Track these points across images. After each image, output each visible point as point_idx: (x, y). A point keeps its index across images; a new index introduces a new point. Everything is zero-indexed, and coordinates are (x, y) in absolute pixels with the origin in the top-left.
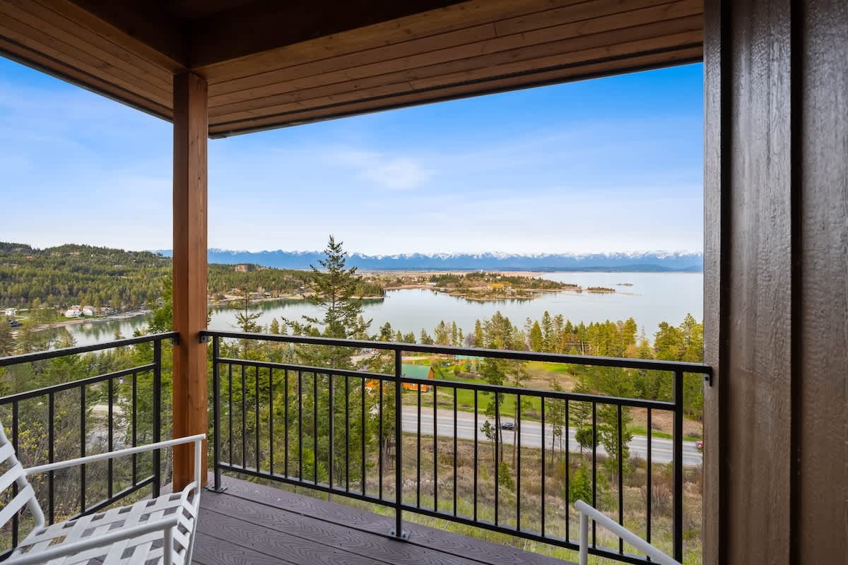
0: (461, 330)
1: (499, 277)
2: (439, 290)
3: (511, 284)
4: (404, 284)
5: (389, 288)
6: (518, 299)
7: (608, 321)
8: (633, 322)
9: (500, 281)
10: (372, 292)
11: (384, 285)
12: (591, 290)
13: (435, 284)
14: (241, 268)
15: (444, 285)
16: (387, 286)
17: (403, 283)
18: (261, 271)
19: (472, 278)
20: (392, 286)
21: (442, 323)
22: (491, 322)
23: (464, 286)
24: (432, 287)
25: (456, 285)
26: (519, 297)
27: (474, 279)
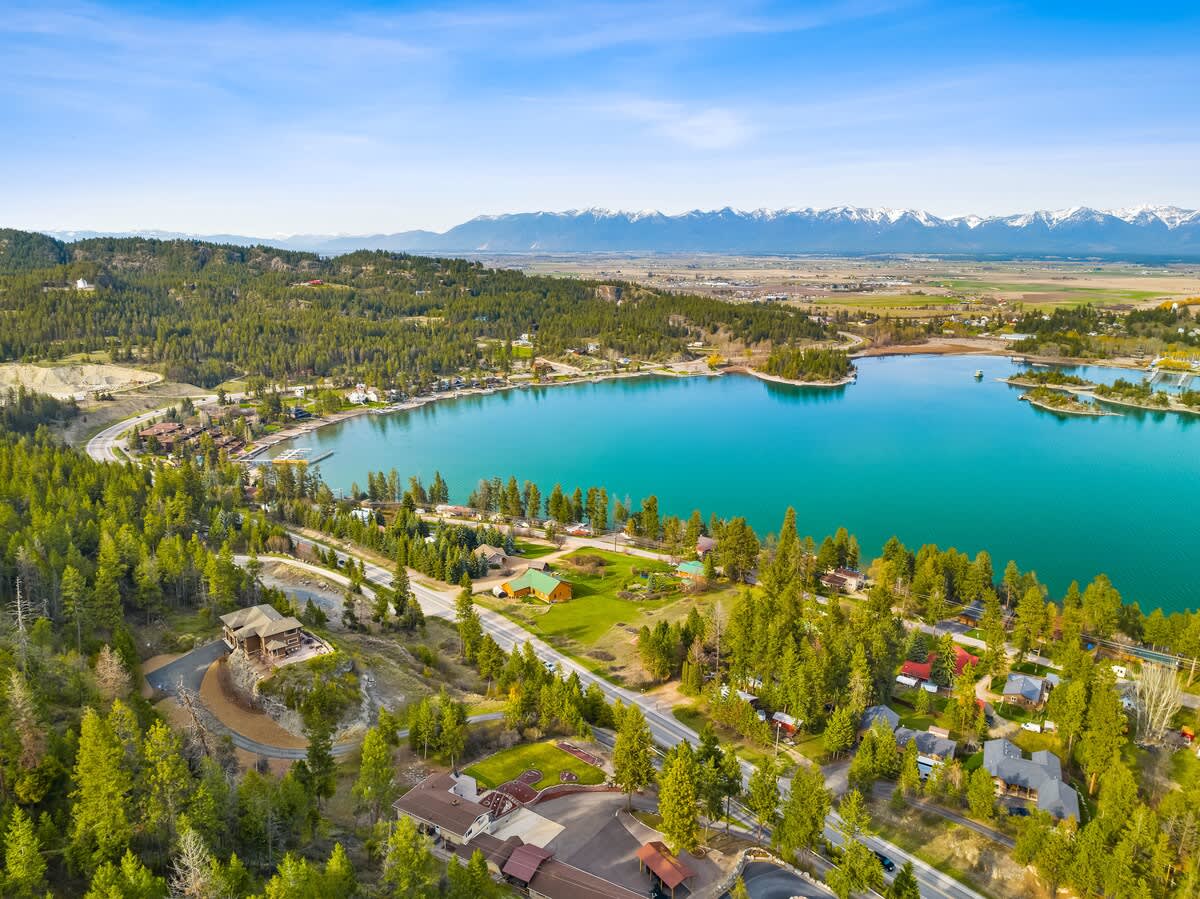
13: (1022, 338)
14: (604, 291)
15: (1032, 349)
18: (640, 297)
19: (1137, 326)
20: (898, 342)
23: (1085, 352)
24: (1003, 349)
25: (1062, 350)
26: (1182, 407)
27: (1143, 327)
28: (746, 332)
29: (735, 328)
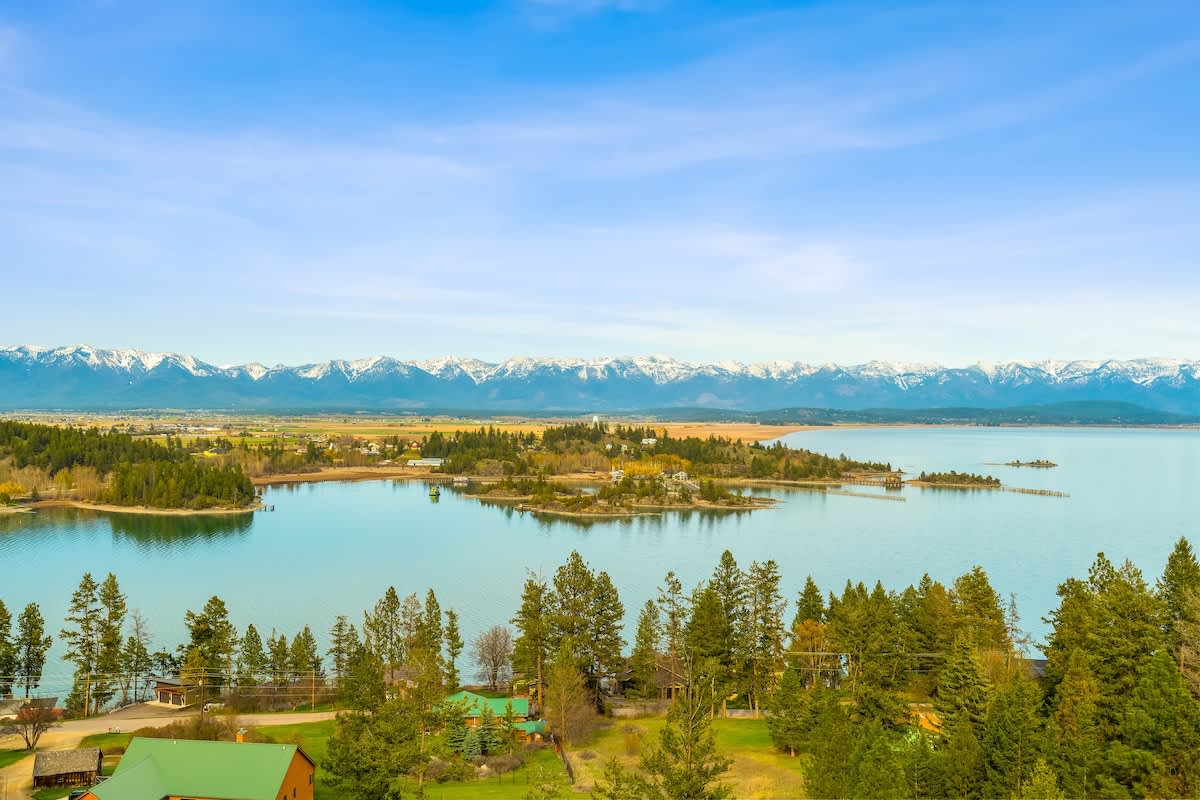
0: (452, 616)
1: (652, 441)
2: (448, 485)
3: (686, 463)
4: (332, 465)
5: (276, 478)
6: (704, 513)
7: (926, 579)
8: (984, 581)
9: (653, 452)
10: (209, 493)
11: (259, 466)
12: (932, 481)
13: (437, 463)
15: (468, 468)
16: (269, 470)
17: (328, 461)
19: (561, 444)
20: (285, 470)
21: (392, 595)
22: (552, 588)
23: (531, 470)
24: (427, 472)
25: (505, 466)
26: (705, 504)
27: (568, 446)
28: (42, 455)
29: (18, 451)
